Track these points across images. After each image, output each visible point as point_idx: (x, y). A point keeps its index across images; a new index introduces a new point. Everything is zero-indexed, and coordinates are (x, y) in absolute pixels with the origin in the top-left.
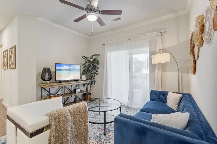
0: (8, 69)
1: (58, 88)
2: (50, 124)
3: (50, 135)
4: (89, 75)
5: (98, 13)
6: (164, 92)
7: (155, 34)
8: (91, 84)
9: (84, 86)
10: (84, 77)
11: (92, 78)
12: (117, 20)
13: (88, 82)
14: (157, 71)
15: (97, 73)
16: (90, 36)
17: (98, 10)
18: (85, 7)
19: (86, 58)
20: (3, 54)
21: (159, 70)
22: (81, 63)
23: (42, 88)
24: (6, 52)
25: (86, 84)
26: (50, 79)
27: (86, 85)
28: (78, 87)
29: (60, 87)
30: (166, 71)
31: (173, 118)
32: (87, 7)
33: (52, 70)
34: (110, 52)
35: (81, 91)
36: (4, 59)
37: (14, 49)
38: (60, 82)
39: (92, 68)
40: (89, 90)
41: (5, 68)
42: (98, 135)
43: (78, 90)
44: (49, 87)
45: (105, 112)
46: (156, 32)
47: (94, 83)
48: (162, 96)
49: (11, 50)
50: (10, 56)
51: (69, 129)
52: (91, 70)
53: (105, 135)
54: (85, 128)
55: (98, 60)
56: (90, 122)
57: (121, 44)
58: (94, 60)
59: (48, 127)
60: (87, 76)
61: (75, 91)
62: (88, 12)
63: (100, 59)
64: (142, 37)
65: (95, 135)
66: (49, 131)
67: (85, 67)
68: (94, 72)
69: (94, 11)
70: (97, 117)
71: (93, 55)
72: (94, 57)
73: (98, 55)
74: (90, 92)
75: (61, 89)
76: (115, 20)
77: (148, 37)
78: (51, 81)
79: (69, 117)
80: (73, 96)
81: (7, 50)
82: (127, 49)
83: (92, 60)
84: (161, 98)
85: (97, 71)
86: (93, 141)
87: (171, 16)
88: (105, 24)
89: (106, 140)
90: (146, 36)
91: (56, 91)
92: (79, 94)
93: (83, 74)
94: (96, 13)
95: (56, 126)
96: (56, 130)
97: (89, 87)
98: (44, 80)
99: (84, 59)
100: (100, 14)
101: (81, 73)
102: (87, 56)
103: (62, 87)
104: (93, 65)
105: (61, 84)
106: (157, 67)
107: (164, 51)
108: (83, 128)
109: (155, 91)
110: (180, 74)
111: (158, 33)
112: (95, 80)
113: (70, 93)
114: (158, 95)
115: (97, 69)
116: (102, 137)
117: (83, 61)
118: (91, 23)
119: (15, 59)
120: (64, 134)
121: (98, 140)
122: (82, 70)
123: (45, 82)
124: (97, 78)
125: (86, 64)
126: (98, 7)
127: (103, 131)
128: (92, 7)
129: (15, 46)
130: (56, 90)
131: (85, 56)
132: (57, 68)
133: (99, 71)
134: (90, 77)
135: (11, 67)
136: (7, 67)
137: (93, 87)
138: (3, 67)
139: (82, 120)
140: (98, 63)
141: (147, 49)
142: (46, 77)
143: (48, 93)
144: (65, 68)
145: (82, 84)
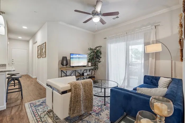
0: (41, 57)
1: (72, 72)
2: (71, 89)
3: (71, 95)
4: (93, 63)
5: (101, 16)
6: (156, 77)
7: (150, 27)
8: (95, 70)
9: (89, 71)
10: (90, 64)
11: (96, 65)
12: (116, 19)
13: (93, 68)
14: (150, 59)
15: (100, 61)
16: (95, 32)
17: (101, 13)
18: (91, 13)
19: (91, 49)
20: (38, 48)
21: (153, 58)
22: (87, 54)
23: (62, 71)
24: (40, 47)
25: (91, 69)
26: (67, 65)
27: (91, 71)
28: (85, 72)
29: (73, 70)
30: (159, 60)
31: (153, 91)
32: (93, 12)
33: (68, 58)
34: (110, 44)
35: (88, 75)
36: (38, 51)
37: (45, 44)
38: (73, 67)
39: (96, 57)
40: (93, 74)
41: (39, 57)
42: (100, 105)
43: (86, 73)
44: (67, 70)
45: (105, 88)
46: (150, 26)
47: (97, 69)
48: (154, 80)
49: (43, 45)
50: (42, 49)
51: (81, 94)
52: (95, 59)
53: (105, 105)
54: (91, 96)
55: (101, 51)
56: (94, 95)
57: (120, 37)
58: (97, 51)
59: (70, 90)
60: (92, 63)
61: (83, 74)
62: (93, 16)
63: (102, 50)
64: (137, 31)
65: (98, 104)
66: (70, 93)
67: (90, 56)
68: (97, 60)
69: (98, 14)
70: (99, 93)
71: (97, 47)
72: (97, 49)
73: (101, 47)
74: (94, 76)
75: (73, 72)
76: (114, 19)
77: (143, 30)
78: (67, 66)
79: (81, 87)
80: (82, 77)
81: (40, 45)
82: (125, 41)
83: (96, 51)
84: (154, 82)
85: (99, 59)
86: (96, 108)
87: (165, 10)
88: (106, 23)
89: (105, 108)
90: (142, 29)
91: (70, 74)
92: (86, 76)
93: (89, 62)
94: (99, 16)
95: (74, 91)
96: (74, 93)
97: (93, 72)
98: (63, 65)
99: (90, 50)
100: (102, 17)
101: (88, 61)
102: (92, 48)
103: (74, 71)
104: (96, 55)
105: (73, 68)
106: (150, 55)
107: (157, 42)
108: (90, 96)
109: (149, 76)
110: (173, 62)
111: (152, 27)
112: (98, 67)
113: (80, 76)
114: (150, 80)
115: (100, 58)
116: (102, 106)
117: (89, 52)
118: (96, 24)
119: (46, 51)
120: (79, 96)
121: (99, 107)
122: (88, 58)
123: (63, 67)
124: (99, 65)
125: (91, 54)
126: (100, 12)
127: (104, 103)
128: (96, 12)
129: (46, 42)
130: (70, 72)
131: (90, 48)
132: (71, 56)
133: (101, 60)
134: (94, 64)
135: (43, 56)
136: (40, 57)
137: (96, 72)
138: (38, 57)
139: (89, 91)
140: (101, 53)
141: (142, 41)
142: (64, 63)
143: (65, 75)
144: (77, 57)
145: (88, 69)
